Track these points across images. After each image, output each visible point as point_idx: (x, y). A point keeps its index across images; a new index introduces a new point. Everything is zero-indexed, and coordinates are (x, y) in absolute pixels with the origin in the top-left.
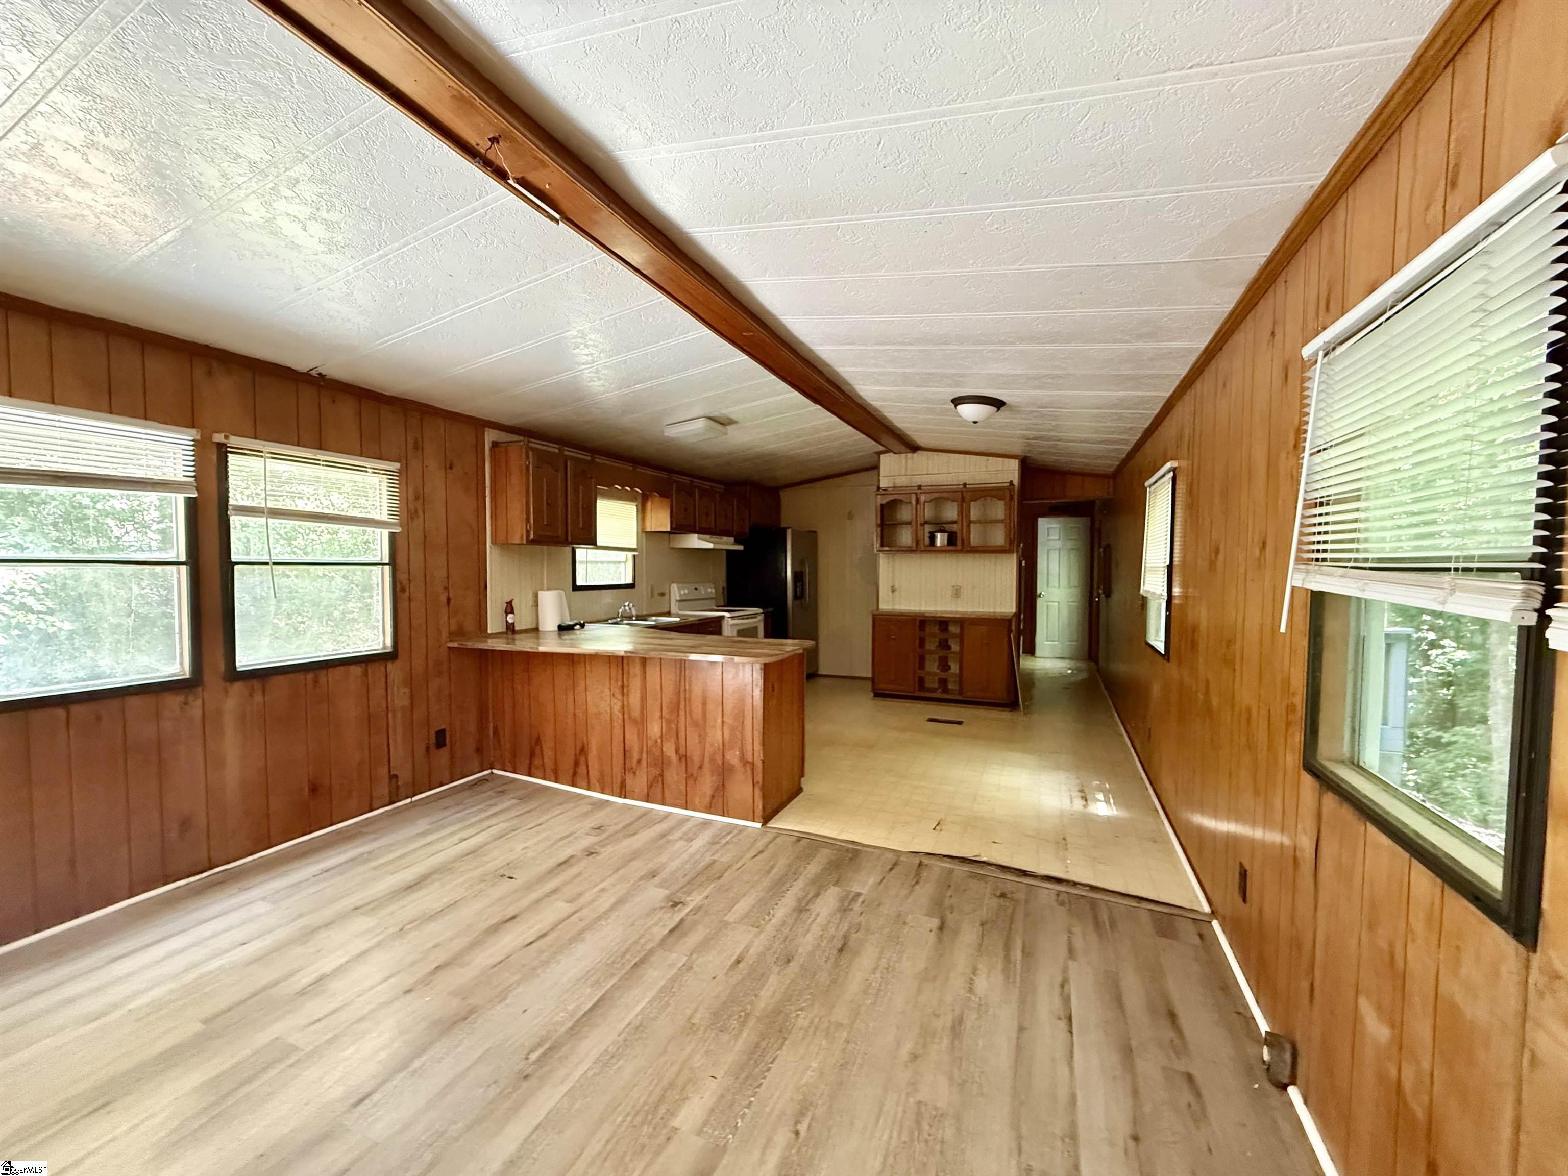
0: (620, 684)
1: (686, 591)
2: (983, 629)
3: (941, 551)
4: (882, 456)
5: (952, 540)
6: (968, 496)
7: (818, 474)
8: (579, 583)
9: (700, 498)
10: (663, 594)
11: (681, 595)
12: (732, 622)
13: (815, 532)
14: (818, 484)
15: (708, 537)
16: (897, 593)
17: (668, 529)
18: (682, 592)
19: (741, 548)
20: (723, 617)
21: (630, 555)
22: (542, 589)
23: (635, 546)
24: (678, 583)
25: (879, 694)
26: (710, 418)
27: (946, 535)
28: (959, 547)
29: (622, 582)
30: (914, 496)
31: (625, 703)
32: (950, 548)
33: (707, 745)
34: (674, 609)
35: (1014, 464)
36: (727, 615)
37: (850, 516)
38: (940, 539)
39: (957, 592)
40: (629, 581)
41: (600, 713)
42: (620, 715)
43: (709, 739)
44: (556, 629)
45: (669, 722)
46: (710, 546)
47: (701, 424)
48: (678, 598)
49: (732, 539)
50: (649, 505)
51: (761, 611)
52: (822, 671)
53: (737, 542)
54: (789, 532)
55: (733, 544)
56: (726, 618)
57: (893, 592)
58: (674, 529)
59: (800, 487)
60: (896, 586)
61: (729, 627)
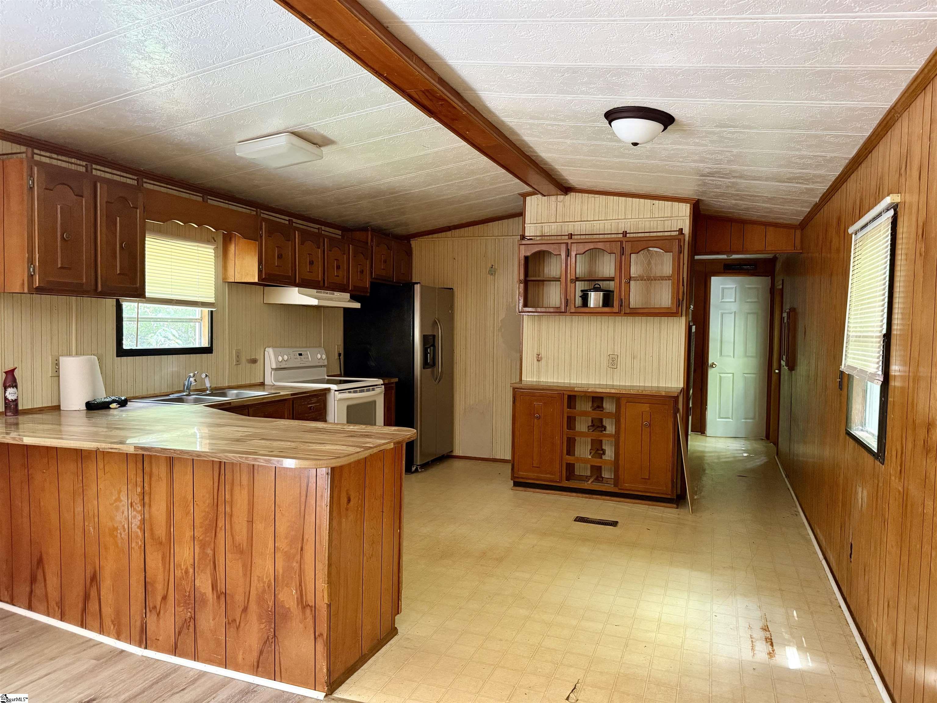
0: (139, 490)
1: (286, 357)
2: (646, 408)
3: (594, 313)
4: (528, 199)
5: (607, 300)
6: (628, 248)
7: (456, 221)
8: (127, 345)
9: (302, 243)
10: (254, 361)
11: (277, 362)
12: (339, 396)
13: (451, 289)
14: (457, 232)
15: (314, 291)
16: (543, 362)
17: (256, 280)
18: (280, 359)
19: (357, 305)
20: (329, 390)
21: (206, 310)
22: (70, 355)
23: (212, 300)
24: (273, 347)
25: (518, 484)
26: (294, 133)
27: (602, 293)
28: (616, 309)
29: (196, 345)
30: (563, 247)
31: (147, 516)
32: (606, 309)
33: (255, 579)
34: (269, 381)
35: (685, 210)
36: (334, 387)
37: (492, 271)
38: (595, 299)
39: (613, 362)
40: (205, 344)
41: (116, 529)
42: (140, 534)
43: (256, 572)
44: (84, 408)
46: (314, 302)
47: (283, 140)
48: (274, 366)
49: (347, 296)
50: (232, 248)
51: (381, 382)
52: (458, 452)
53: (354, 298)
54: (417, 288)
55: (349, 301)
56: (336, 391)
57: (538, 360)
58: (263, 280)
59: (435, 235)
60: (543, 354)
61: (336, 402)
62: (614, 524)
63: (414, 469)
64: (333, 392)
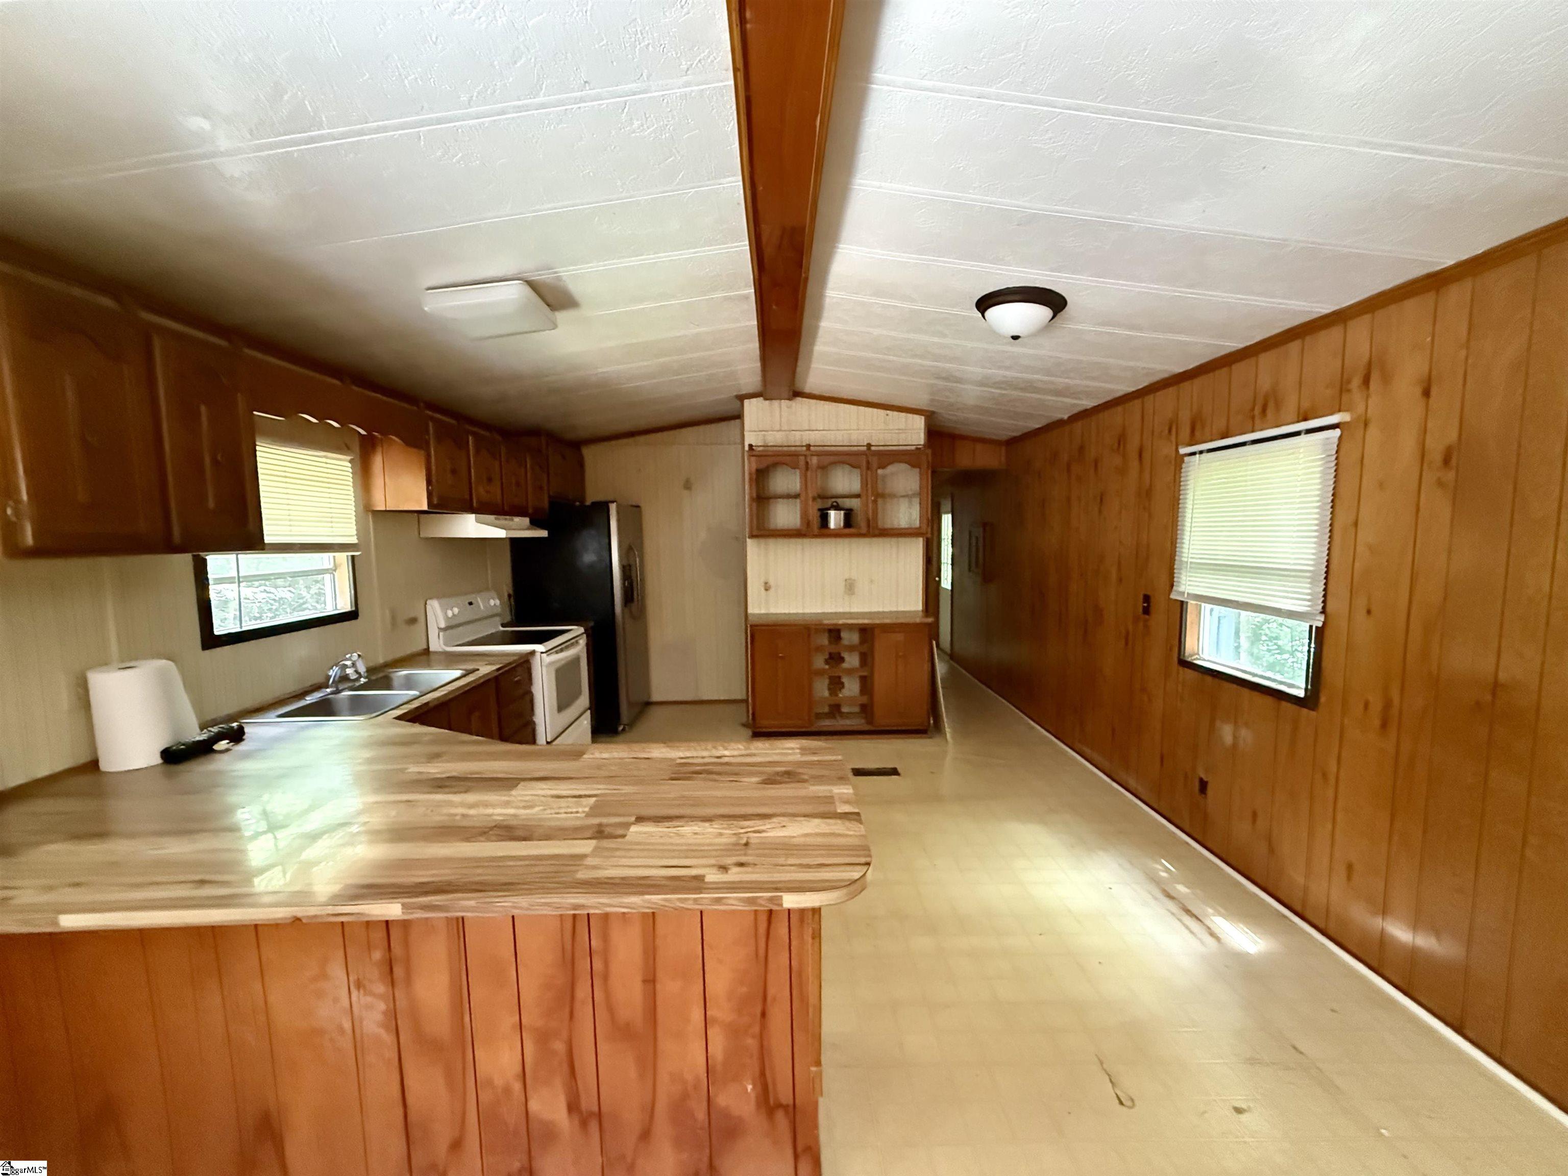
0: (377, 955)
1: (456, 610)
2: (900, 637)
3: (836, 534)
4: (746, 402)
5: (849, 519)
6: (874, 461)
7: (643, 424)
8: (219, 629)
9: (477, 451)
10: (413, 621)
11: (447, 618)
12: (547, 659)
13: (638, 507)
14: (642, 439)
15: (491, 518)
16: (772, 591)
17: (425, 507)
18: (450, 613)
19: (544, 534)
20: (533, 653)
21: (343, 558)
22: (103, 663)
23: (354, 540)
24: (438, 597)
25: (759, 734)
26: (531, 284)
27: (842, 512)
28: (864, 530)
29: (329, 611)
30: (802, 458)
31: (402, 1003)
32: (847, 531)
34: (437, 646)
36: (538, 647)
37: (688, 486)
38: (835, 519)
39: (850, 587)
40: (345, 606)
42: (388, 1038)
44: (159, 761)
45: (543, 1038)
46: (501, 534)
48: (443, 625)
49: (526, 521)
50: (378, 461)
51: (582, 629)
52: (657, 696)
53: (536, 523)
54: (613, 508)
55: (528, 529)
56: (542, 653)
57: (766, 590)
58: (436, 507)
59: (613, 442)
60: (772, 582)
61: (544, 669)
62: (894, 772)
63: (621, 728)
64: (538, 655)
